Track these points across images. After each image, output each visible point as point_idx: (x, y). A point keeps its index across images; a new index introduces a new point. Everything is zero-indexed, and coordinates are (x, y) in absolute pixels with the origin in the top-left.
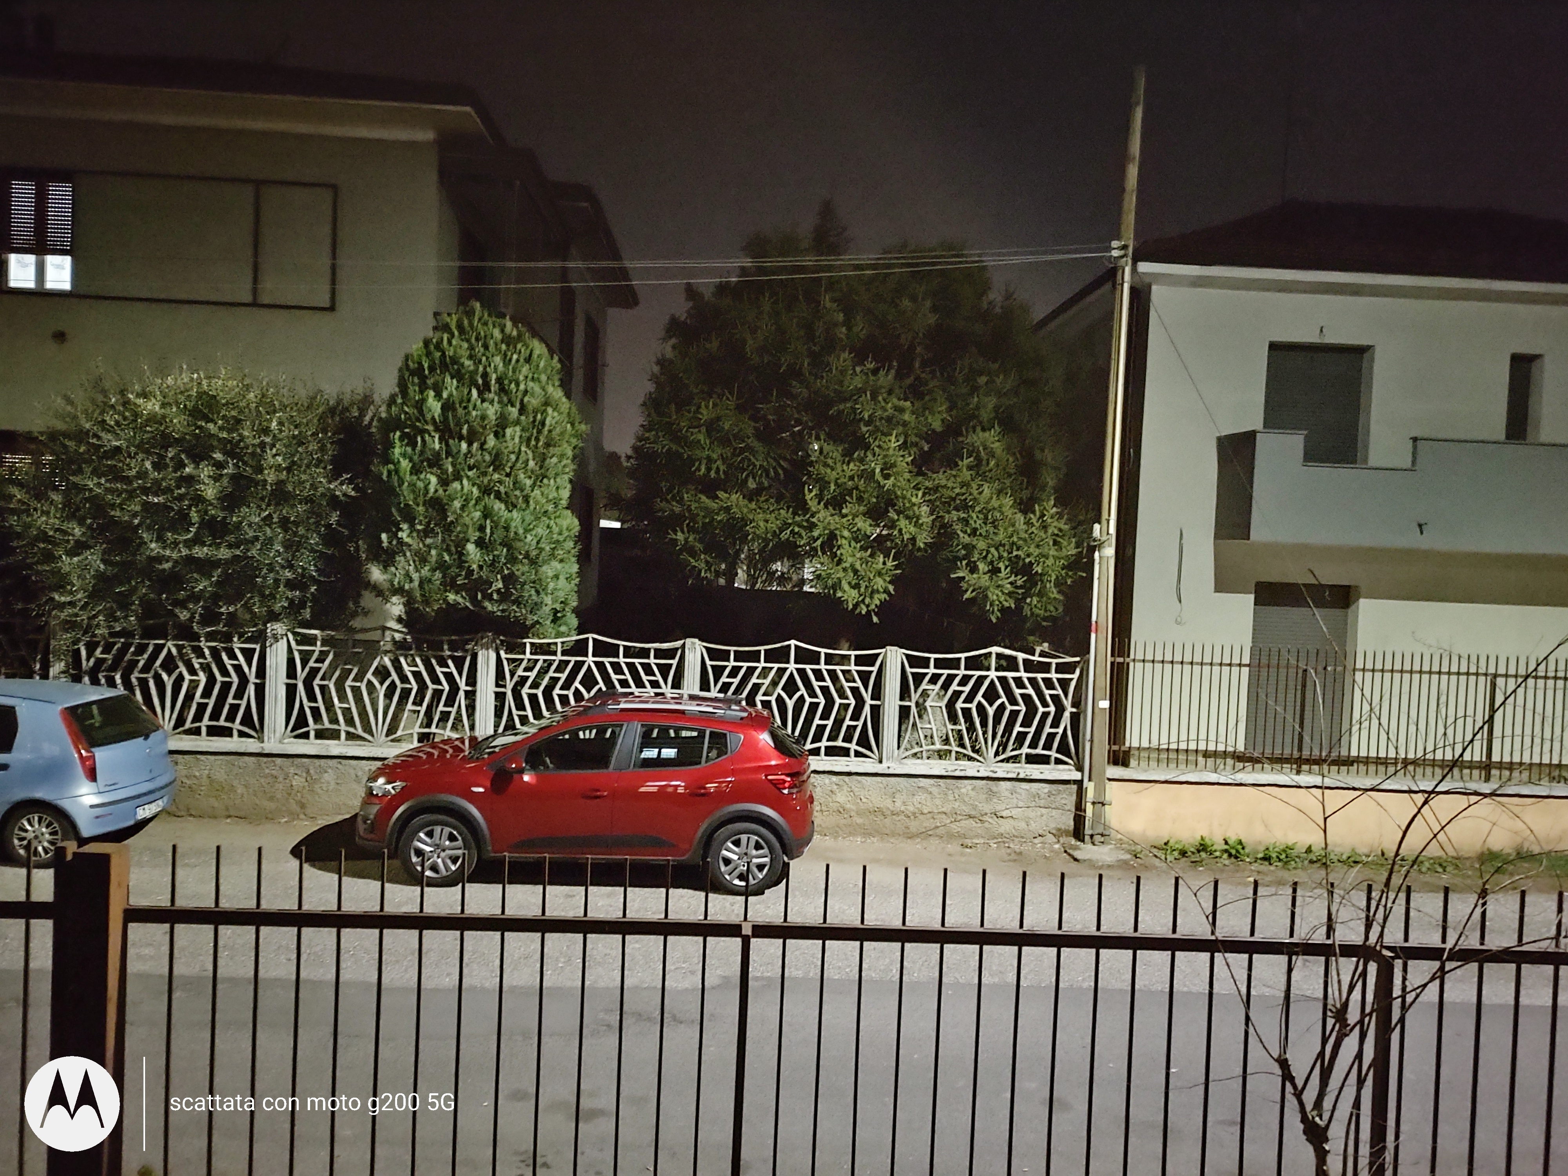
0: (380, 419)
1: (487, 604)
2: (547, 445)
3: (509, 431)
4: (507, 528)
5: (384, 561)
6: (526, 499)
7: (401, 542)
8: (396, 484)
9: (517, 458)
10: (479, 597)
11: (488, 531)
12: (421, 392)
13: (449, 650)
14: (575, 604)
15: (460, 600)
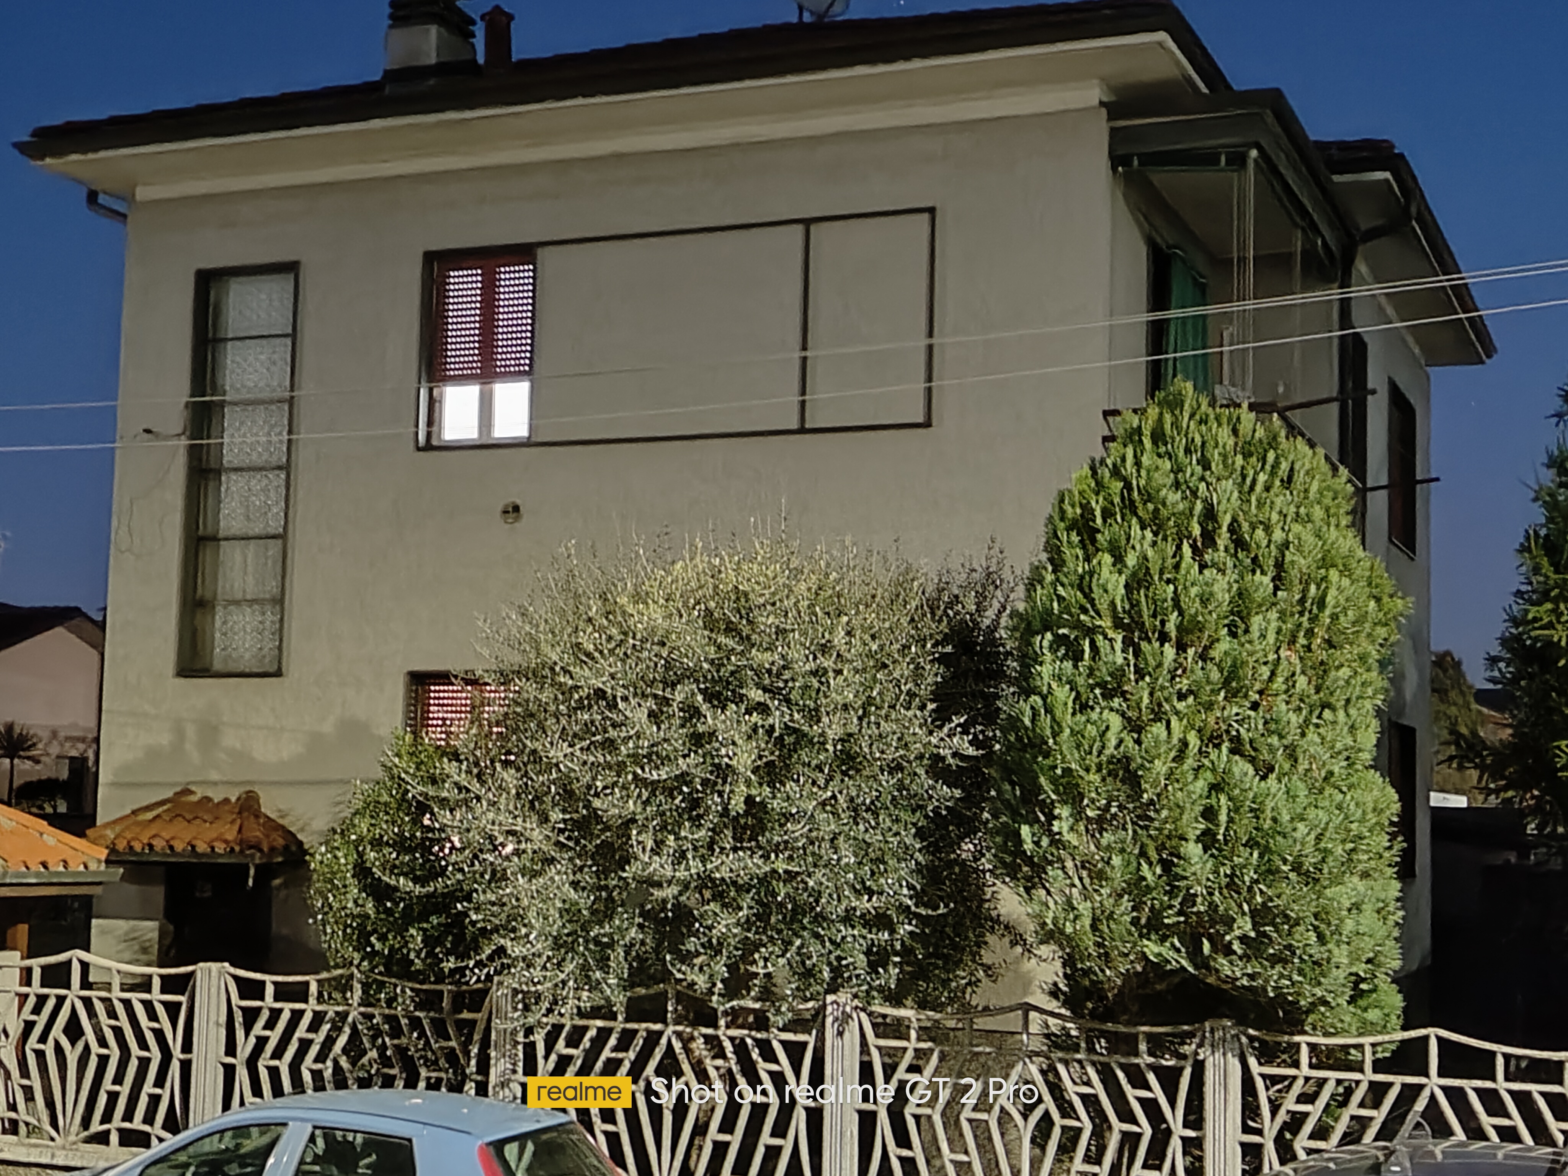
0: (1014, 614)
1: (1222, 963)
2: (1330, 644)
3: (1256, 622)
4: (1256, 813)
5: (1029, 879)
6: (1292, 754)
7: (1057, 842)
8: (1048, 732)
9: (1273, 674)
10: (1206, 947)
11: (1223, 818)
12: (1088, 559)
13: (1151, 1054)
14: (1397, 964)
15: (1170, 954)
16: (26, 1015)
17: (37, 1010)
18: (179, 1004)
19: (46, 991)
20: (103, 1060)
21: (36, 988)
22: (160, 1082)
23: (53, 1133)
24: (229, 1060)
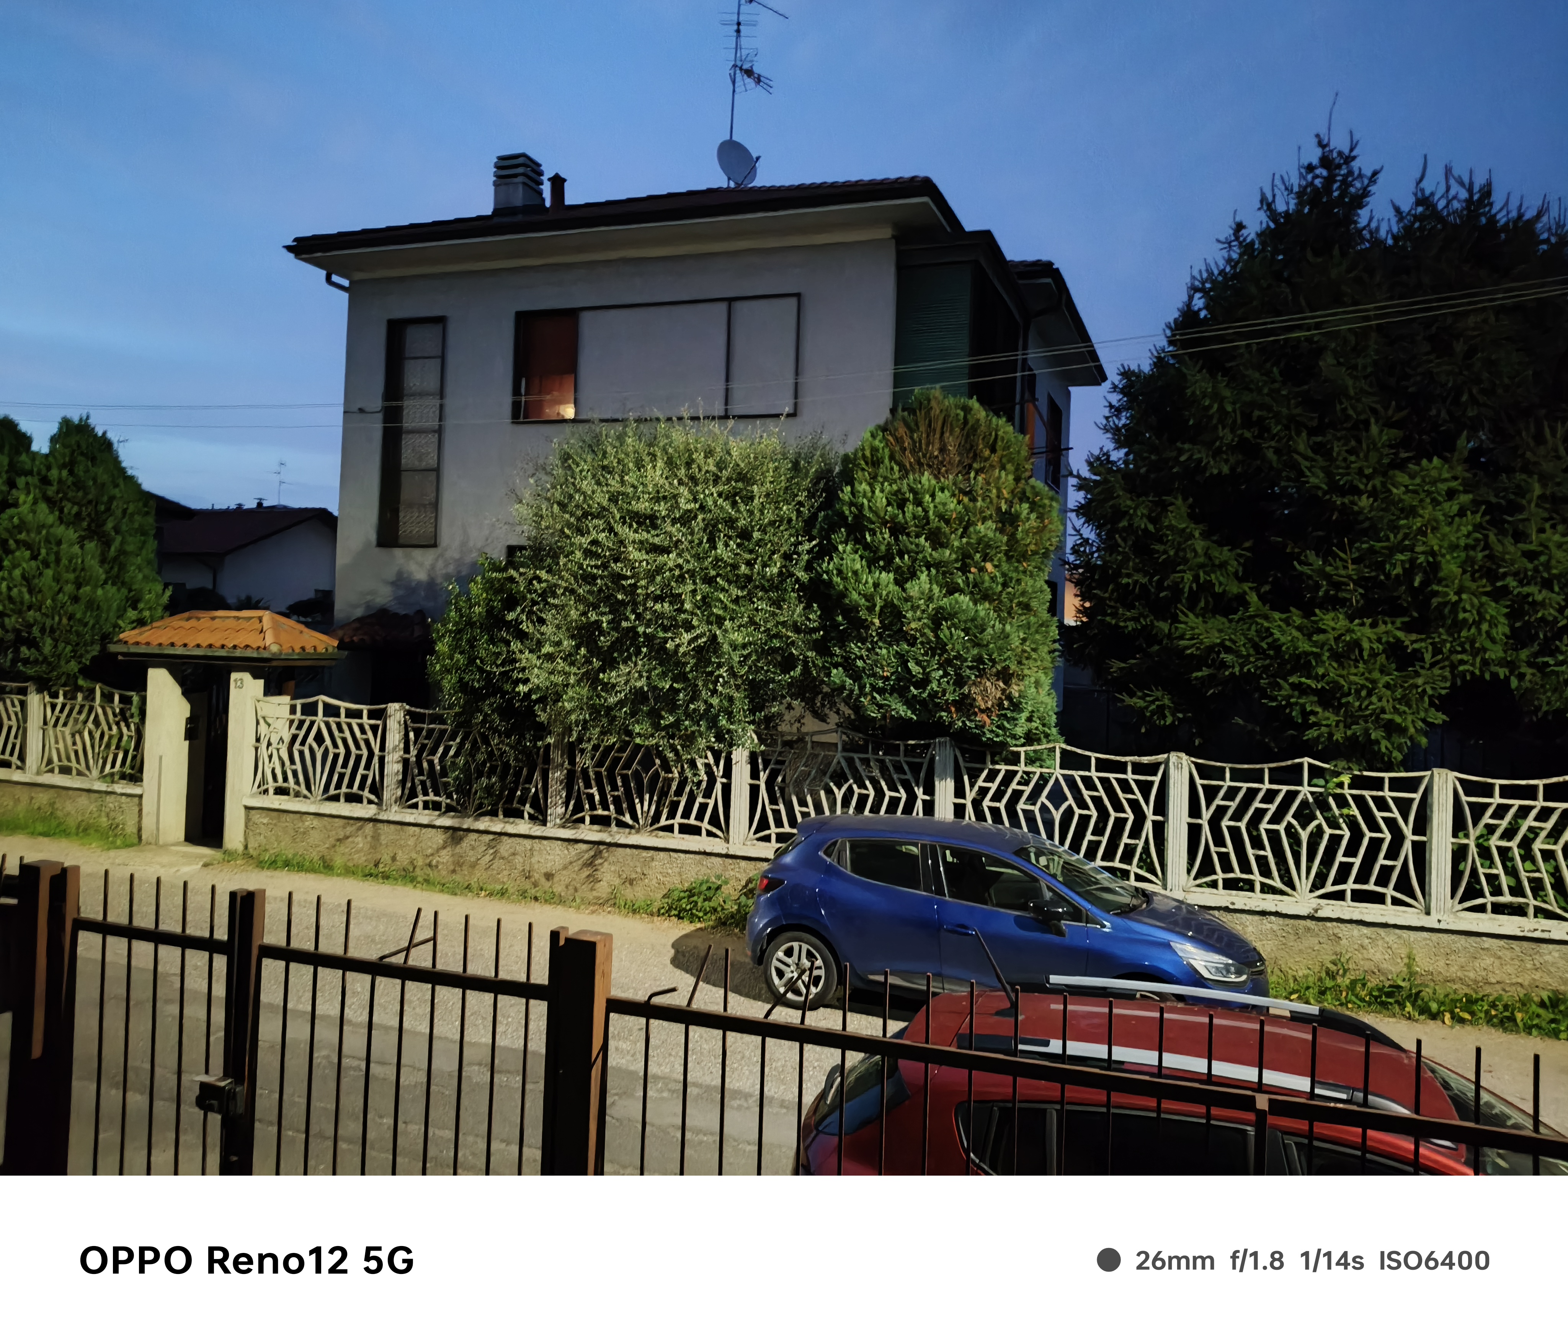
13: (906, 755)
16: (293, 731)
17: (299, 728)
18: (378, 726)
19: (303, 717)
20: (336, 756)
21: (298, 715)
22: (367, 767)
23: (308, 794)
24: (407, 756)
